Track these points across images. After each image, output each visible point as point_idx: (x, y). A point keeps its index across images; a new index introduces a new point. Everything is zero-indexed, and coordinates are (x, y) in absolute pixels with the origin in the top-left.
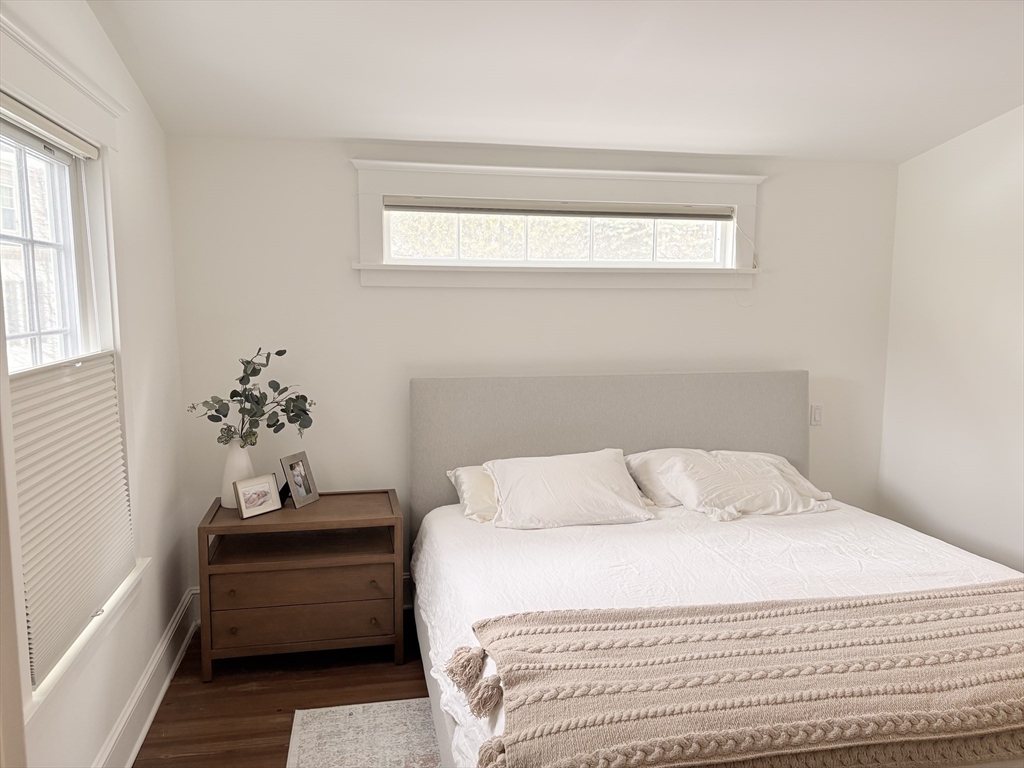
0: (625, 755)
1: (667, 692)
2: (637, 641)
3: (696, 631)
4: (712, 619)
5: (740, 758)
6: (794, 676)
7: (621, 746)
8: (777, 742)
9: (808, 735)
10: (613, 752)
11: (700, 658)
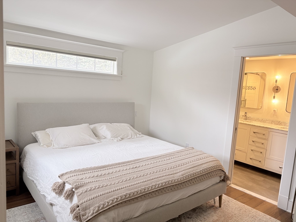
0: (112, 200)
1: (119, 184)
2: (108, 173)
3: (121, 168)
4: (124, 165)
5: (138, 196)
6: (147, 175)
7: (111, 199)
8: (146, 191)
9: (152, 188)
10: (109, 200)
11: (124, 175)
